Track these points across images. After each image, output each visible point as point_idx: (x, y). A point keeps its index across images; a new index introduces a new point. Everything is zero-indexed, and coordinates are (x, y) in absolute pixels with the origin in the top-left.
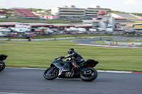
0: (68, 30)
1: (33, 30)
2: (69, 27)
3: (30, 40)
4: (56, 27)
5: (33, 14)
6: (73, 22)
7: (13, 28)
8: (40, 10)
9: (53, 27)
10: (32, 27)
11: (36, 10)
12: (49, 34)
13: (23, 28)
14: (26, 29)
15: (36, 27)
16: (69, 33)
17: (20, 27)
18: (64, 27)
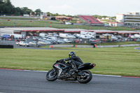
0: (132, 37)
1: (97, 37)
2: (133, 34)
3: (94, 47)
4: (120, 34)
5: (98, 21)
6: (137, 29)
7: (78, 35)
8: (105, 17)
9: (117, 34)
10: (97, 33)
11: (100, 17)
12: (114, 41)
13: (88, 35)
14: (91, 36)
15: (101, 34)
16: (133, 40)
17: (85, 34)
18: (128, 34)
